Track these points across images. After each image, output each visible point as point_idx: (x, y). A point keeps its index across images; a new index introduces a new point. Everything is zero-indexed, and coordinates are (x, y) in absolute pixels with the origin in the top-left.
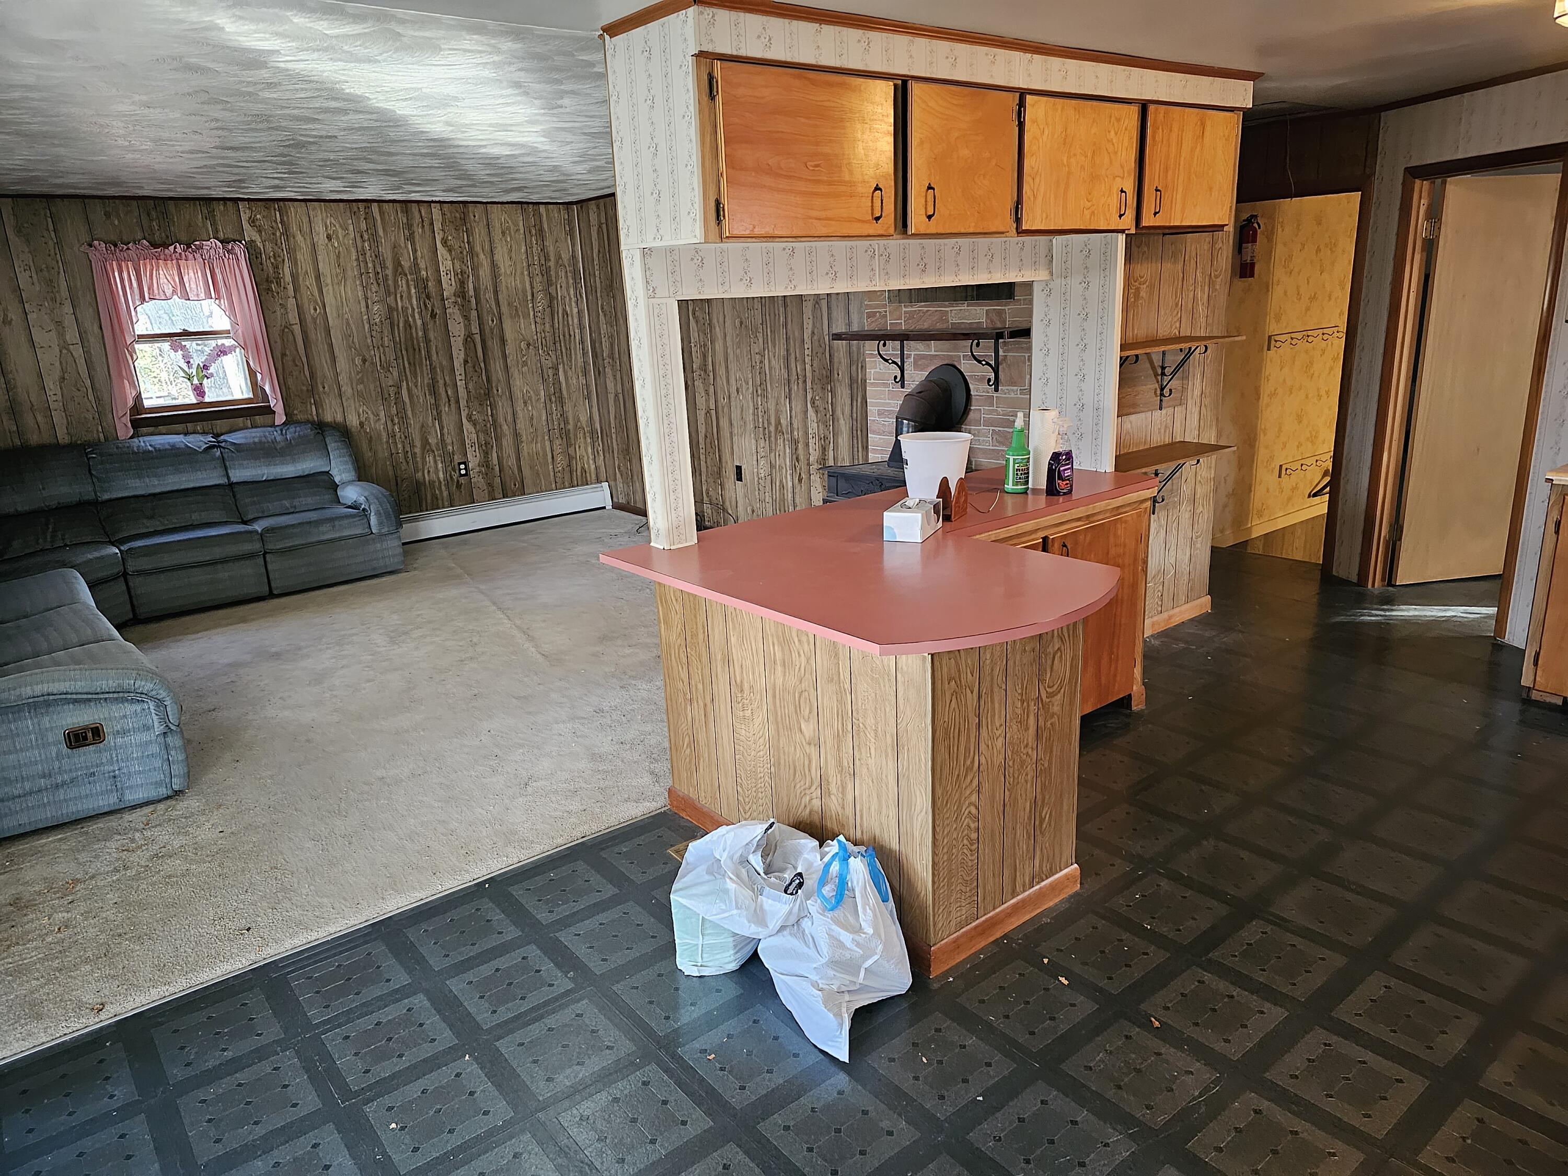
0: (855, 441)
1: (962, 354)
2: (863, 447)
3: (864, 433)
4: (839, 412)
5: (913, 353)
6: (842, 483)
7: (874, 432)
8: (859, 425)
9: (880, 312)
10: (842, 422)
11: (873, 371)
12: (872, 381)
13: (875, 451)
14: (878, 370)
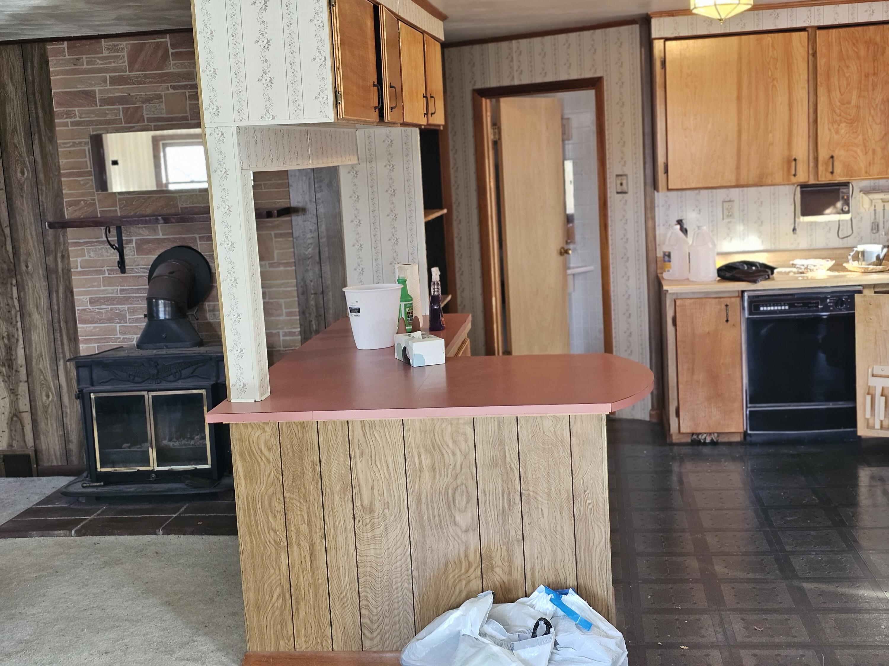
0: (58, 335)
1: (197, 236)
2: (69, 340)
3: (71, 323)
4: (31, 306)
5: (134, 239)
6: (98, 373)
7: (84, 322)
8: (62, 317)
9: (84, 200)
10: (36, 317)
11: (79, 260)
12: (79, 269)
13: (87, 341)
14: (87, 257)
